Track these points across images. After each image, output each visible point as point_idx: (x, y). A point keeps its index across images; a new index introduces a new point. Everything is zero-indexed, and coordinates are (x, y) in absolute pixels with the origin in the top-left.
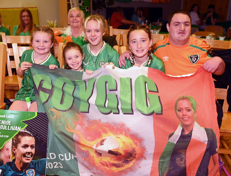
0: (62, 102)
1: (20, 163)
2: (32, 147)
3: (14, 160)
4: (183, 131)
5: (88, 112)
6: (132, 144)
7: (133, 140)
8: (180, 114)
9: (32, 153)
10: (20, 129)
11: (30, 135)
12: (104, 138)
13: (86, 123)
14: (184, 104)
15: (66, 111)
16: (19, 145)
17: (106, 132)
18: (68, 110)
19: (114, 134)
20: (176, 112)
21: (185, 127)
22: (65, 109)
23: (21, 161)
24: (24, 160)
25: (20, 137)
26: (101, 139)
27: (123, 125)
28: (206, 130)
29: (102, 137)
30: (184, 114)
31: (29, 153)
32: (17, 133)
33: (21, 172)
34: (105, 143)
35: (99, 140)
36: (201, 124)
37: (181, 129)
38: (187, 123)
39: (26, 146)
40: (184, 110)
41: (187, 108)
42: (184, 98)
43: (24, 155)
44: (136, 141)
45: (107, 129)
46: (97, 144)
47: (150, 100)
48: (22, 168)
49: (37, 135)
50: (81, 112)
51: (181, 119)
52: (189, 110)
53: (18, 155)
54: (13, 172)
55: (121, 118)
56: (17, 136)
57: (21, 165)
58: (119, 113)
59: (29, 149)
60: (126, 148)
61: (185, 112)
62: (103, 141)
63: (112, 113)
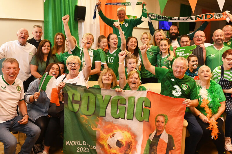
0: (88, 110)
1: (192, 69)
2: (196, 61)
3: (189, 68)
4: (156, 133)
5: (105, 117)
6: (130, 138)
7: (131, 136)
8: (157, 124)
9: (196, 64)
10: (189, 54)
11: (195, 56)
12: (114, 133)
13: (104, 124)
14: (161, 119)
15: (90, 115)
16: (190, 61)
17: (116, 129)
18: (92, 115)
19: (121, 130)
20: (155, 122)
21: (158, 131)
22: (90, 114)
23: (192, 68)
24: (194, 67)
25: (190, 58)
26: (113, 133)
27: (127, 126)
28: (168, 135)
29: (113, 132)
30: (160, 124)
31: (195, 64)
32: (188, 56)
33: (193, 73)
34: (115, 135)
35: (111, 134)
36: (167, 132)
37: (156, 132)
38: (160, 129)
39: (193, 61)
40: (160, 122)
41: (162, 121)
42: (161, 115)
43: (193, 65)
44: (133, 137)
45: (117, 128)
46: (110, 136)
47: (144, 112)
48: (193, 71)
49: (198, 55)
50: (100, 116)
51: (157, 127)
52: (163, 123)
53: (190, 66)
54: (189, 74)
55: (125, 122)
56: (188, 57)
57: (192, 70)
58: (124, 119)
59: (195, 63)
60: (127, 140)
61: (160, 123)
62: (114, 134)
63: (120, 118)
